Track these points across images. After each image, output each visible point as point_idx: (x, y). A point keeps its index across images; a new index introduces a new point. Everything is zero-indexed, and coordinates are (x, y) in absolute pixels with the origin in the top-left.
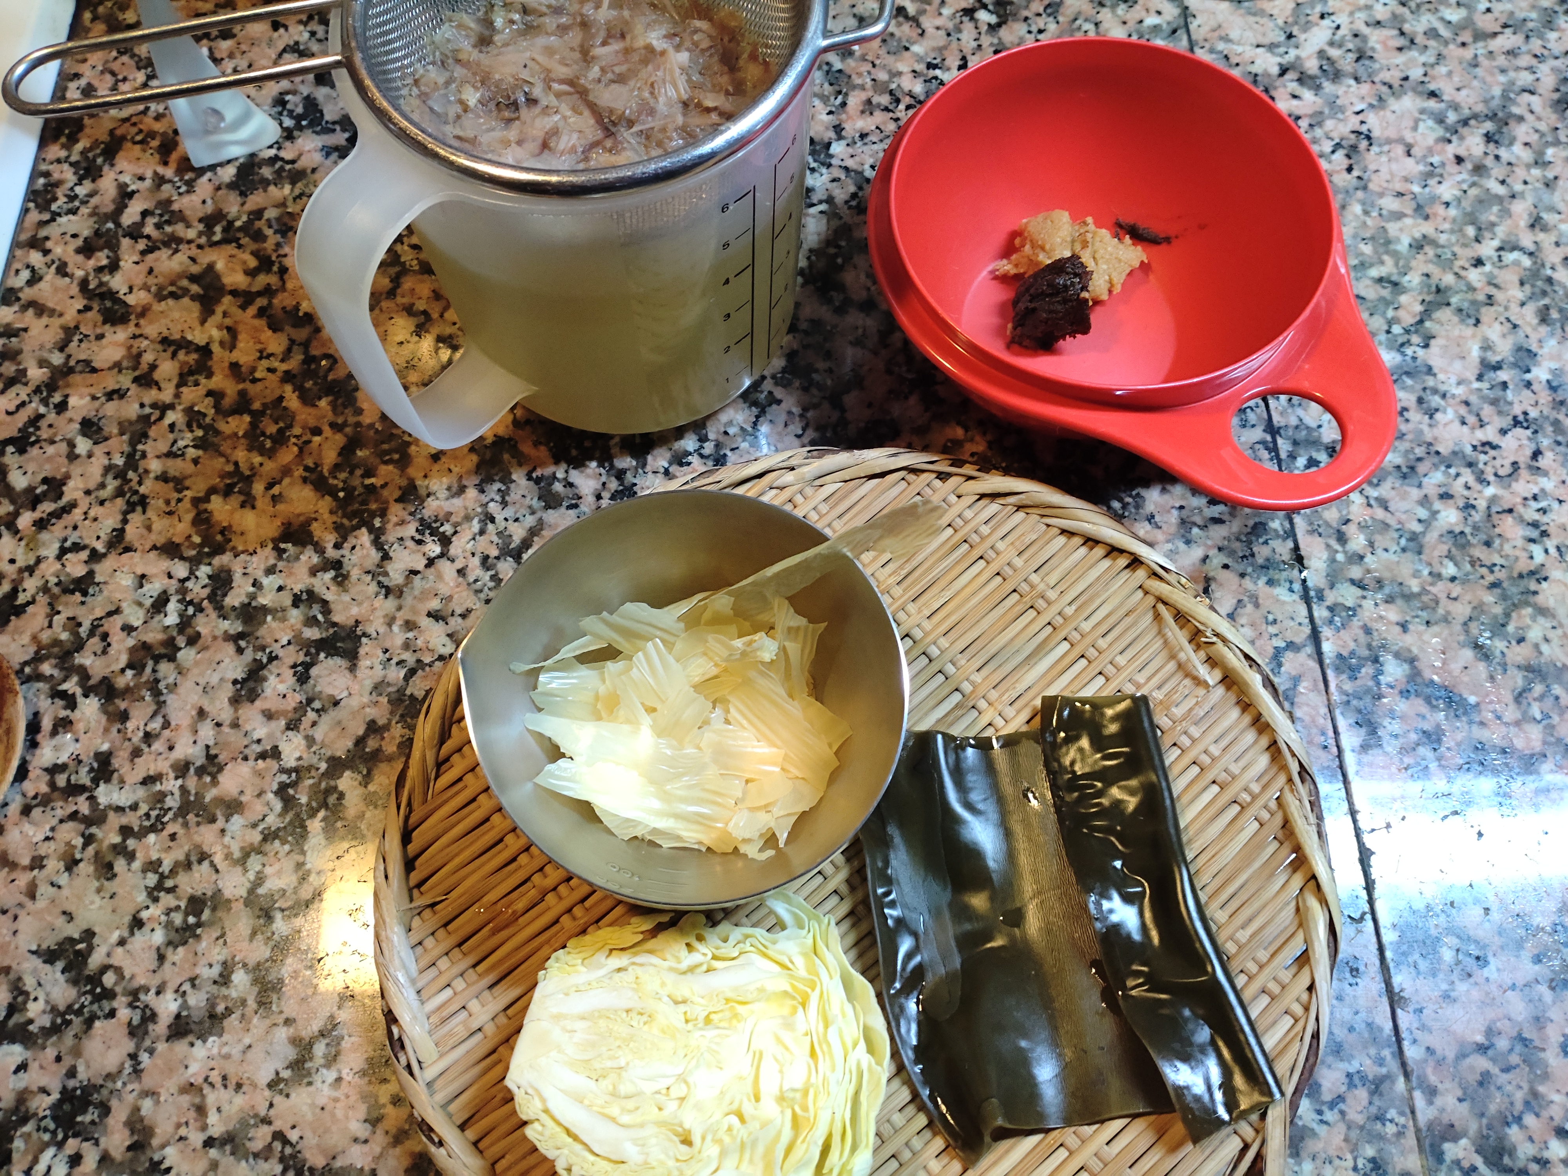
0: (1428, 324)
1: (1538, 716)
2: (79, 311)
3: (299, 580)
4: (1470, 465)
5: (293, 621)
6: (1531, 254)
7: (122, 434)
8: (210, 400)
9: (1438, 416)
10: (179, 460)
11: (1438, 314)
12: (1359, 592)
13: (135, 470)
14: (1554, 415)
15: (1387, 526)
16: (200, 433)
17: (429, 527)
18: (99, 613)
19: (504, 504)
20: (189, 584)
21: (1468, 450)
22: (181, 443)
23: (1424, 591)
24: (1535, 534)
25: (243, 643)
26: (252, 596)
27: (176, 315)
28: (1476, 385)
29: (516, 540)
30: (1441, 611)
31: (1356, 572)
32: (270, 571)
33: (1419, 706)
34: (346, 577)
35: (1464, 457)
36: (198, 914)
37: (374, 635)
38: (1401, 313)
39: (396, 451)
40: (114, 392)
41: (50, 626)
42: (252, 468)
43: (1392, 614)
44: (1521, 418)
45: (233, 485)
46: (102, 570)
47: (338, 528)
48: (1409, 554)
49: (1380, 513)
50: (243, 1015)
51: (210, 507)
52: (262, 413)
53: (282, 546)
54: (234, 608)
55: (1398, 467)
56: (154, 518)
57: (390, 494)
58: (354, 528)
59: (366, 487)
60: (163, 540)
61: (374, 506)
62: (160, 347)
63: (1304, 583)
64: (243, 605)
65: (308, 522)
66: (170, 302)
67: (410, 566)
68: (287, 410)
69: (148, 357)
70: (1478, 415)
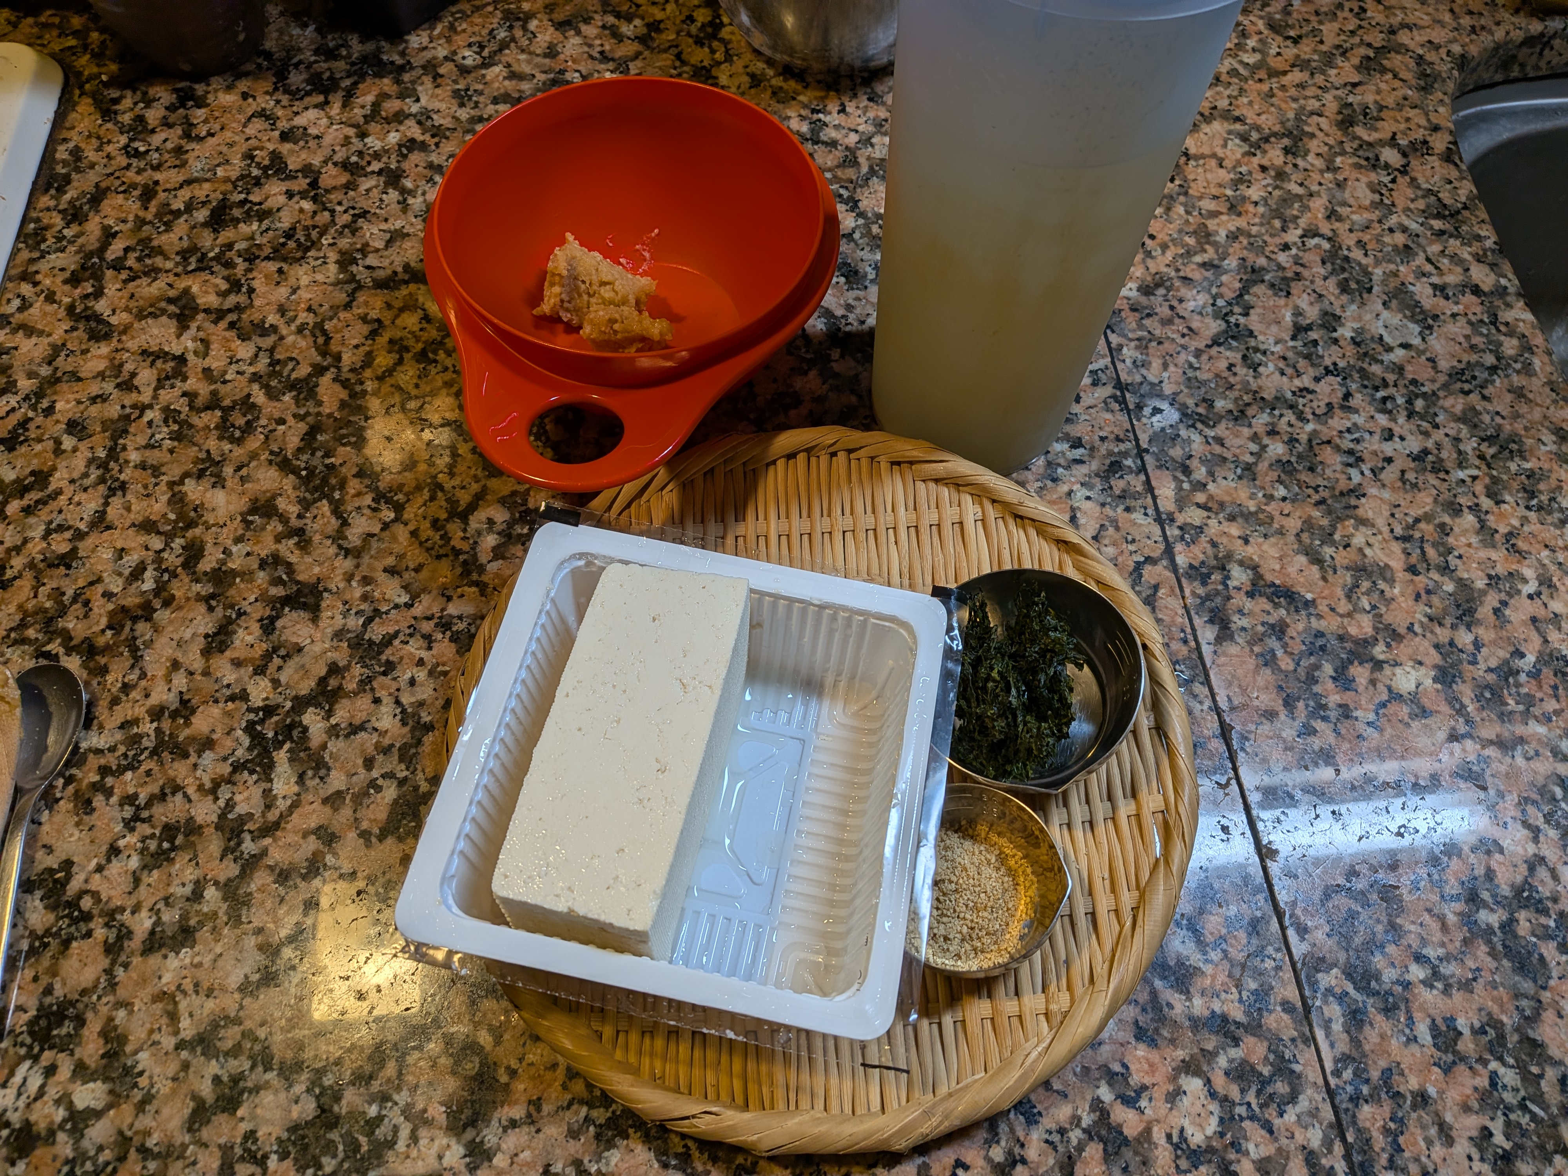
0: (1246, 297)
1: (1368, 608)
2: (66, 331)
3: (266, 546)
4: (1291, 407)
5: (259, 581)
6: (1329, 239)
7: (104, 431)
8: (184, 400)
9: (1261, 369)
10: (156, 451)
11: (1255, 289)
12: (1205, 514)
13: (117, 461)
14: (1360, 363)
15: (1225, 459)
16: (176, 427)
17: (384, 496)
18: (81, 583)
19: (452, 474)
20: (165, 555)
21: (1289, 395)
22: (158, 437)
23: (1260, 510)
24: (1351, 460)
25: (213, 603)
26: (223, 563)
27: (155, 331)
28: (1291, 344)
29: (463, 504)
30: (1276, 526)
31: (1201, 498)
32: (238, 540)
33: (1263, 603)
34: (309, 542)
35: (1286, 401)
36: (172, 841)
37: (335, 589)
38: (1223, 290)
40: (97, 396)
41: (35, 596)
42: (222, 455)
43: (1234, 530)
44: (1332, 368)
45: (205, 470)
46: (84, 547)
47: (301, 501)
48: (1245, 481)
49: (1218, 449)
50: (214, 927)
51: (184, 489)
52: (232, 408)
53: (250, 518)
54: (206, 574)
55: (1230, 411)
56: (133, 500)
57: (348, 471)
58: (315, 501)
59: (326, 466)
60: (141, 519)
61: (333, 481)
62: (140, 358)
63: (1157, 509)
64: (214, 570)
65: (274, 497)
66: (150, 321)
67: (367, 530)
68: (254, 406)
69: (129, 367)
70: (1295, 367)
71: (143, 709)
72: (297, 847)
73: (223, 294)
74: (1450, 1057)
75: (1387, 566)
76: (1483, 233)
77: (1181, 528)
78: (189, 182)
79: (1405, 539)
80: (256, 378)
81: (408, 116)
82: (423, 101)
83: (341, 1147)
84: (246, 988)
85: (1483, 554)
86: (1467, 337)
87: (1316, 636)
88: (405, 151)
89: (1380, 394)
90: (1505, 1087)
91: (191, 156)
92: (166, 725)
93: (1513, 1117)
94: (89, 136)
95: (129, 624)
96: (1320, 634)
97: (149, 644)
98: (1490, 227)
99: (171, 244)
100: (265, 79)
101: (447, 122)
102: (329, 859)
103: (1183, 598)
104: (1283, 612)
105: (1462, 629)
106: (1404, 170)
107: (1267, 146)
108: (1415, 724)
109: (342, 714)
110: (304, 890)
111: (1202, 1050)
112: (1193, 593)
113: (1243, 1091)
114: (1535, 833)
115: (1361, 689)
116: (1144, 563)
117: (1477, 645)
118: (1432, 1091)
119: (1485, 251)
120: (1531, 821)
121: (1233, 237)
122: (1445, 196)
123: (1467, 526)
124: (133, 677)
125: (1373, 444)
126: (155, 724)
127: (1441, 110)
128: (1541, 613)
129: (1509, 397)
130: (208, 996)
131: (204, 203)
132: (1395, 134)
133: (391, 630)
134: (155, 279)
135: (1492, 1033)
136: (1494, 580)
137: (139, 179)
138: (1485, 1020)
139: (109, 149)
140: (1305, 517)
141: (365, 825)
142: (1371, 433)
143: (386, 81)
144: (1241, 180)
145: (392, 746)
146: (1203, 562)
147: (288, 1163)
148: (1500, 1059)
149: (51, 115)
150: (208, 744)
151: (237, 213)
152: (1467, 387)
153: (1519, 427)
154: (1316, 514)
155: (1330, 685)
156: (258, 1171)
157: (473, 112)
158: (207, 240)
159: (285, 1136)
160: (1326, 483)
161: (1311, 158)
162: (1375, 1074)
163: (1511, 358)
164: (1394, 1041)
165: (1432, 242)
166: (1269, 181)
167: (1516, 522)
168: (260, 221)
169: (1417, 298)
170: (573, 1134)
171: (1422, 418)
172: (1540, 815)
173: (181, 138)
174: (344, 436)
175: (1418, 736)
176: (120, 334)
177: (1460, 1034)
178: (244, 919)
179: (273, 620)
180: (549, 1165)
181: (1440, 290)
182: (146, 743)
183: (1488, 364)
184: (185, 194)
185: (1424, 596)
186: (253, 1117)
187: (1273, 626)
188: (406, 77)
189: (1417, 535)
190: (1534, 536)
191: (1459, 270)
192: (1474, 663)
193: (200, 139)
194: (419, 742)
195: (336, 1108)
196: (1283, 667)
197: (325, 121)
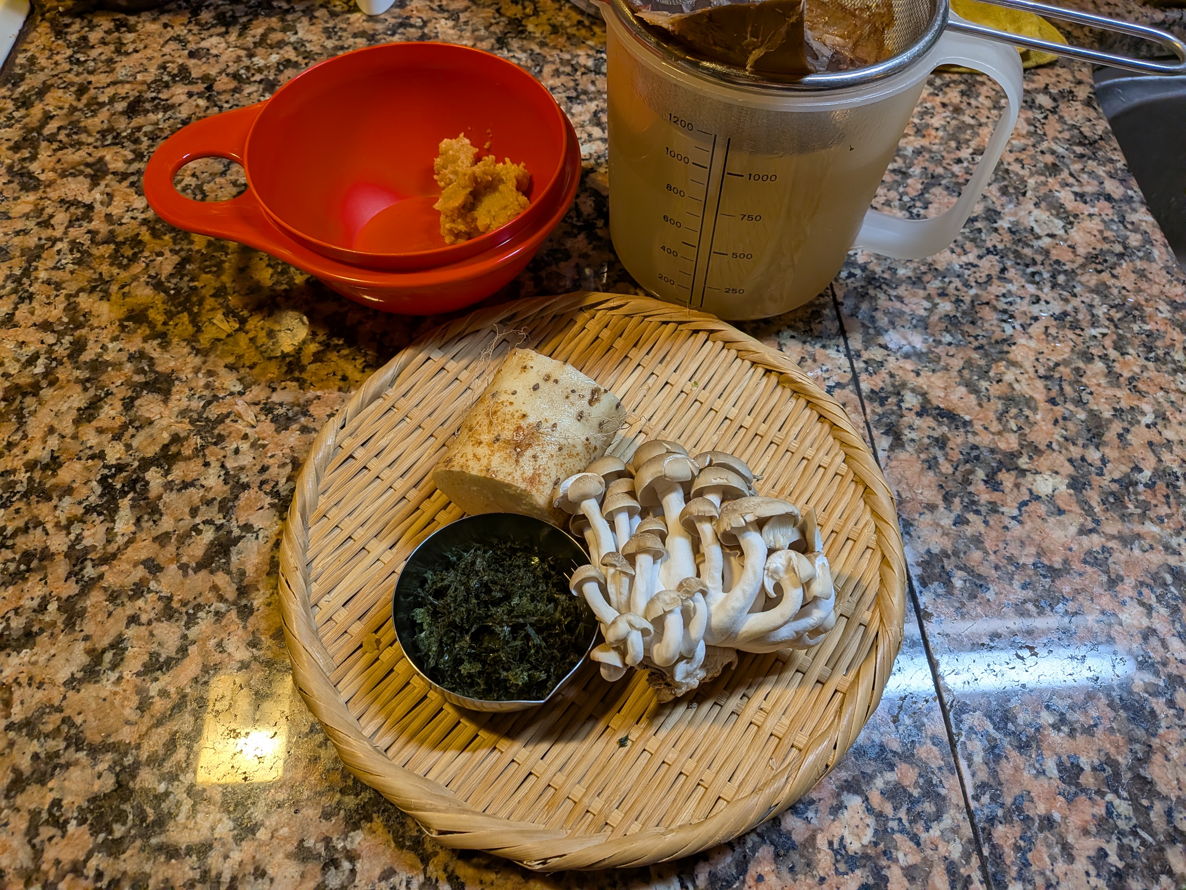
0: (926, 195)
1: (1015, 428)
2: (4, 183)
3: (135, 344)
4: (959, 276)
5: (126, 370)
7: (22, 256)
8: (88, 236)
10: (60, 272)
11: (933, 190)
12: (886, 352)
13: (29, 277)
14: (1014, 247)
15: (903, 313)
16: (78, 255)
17: (233, 312)
20: (56, 348)
21: (957, 267)
22: (63, 262)
23: (930, 351)
24: (1005, 317)
25: (88, 385)
26: (100, 355)
27: (73, 186)
30: (942, 363)
32: (114, 339)
33: (929, 422)
34: (169, 342)
35: (955, 271)
36: (28, 565)
37: (184, 379)
38: (909, 189)
39: (215, 266)
40: (21, 231)
42: (112, 276)
43: (909, 365)
44: (992, 249)
45: (97, 286)
47: (167, 312)
48: (919, 329)
50: (52, 634)
51: (78, 300)
52: (124, 243)
53: (126, 323)
54: (85, 363)
55: (910, 278)
56: (37, 307)
57: (207, 292)
58: (178, 313)
59: (191, 288)
60: (41, 320)
61: (194, 299)
62: (58, 205)
63: (847, 347)
64: (92, 361)
65: (147, 309)
66: (70, 179)
67: (215, 336)
68: (141, 242)
69: (49, 211)
70: (962, 247)
71: (21, 462)
72: (128, 574)
73: (129, 162)
74: (1073, 789)
75: (1031, 398)
76: (1115, 158)
77: (865, 362)
78: (114, 83)
79: (1046, 378)
80: (145, 222)
81: (287, 44)
82: (300, 34)
83: (131, 817)
84: (72, 683)
85: (1110, 392)
86: (1101, 232)
87: (972, 449)
88: (281, 67)
89: (1030, 270)
90: (1119, 815)
91: (118, 66)
92: (37, 475)
93: (1125, 841)
94: (44, 49)
95: (19, 398)
96: (975, 447)
97: (33, 413)
98: (1121, 154)
99: (94, 125)
100: (182, 15)
101: (316, 49)
102: (153, 585)
103: (865, 414)
104: (945, 429)
105: (1092, 449)
106: (1054, 111)
107: (947, 90)
108: (1052, 520)
109: (177, 473)
110: (130, 609)
111: (862, 773)
112: (873, 412)
113: (895, 809)
114: (1149, 609)
115: (1007, 490)
116: (834, 387)
117: (1104, 461)
118: (1057, 816)
119: (1116, 170)
120: (1145, 601)
121: (918, 152)
122: (1086, 130)
123: (1098, 371)
124: (17, 437)
125: (1022, 306)
126: (28, 474)
127: (1084, 70)
128: (1156, 439)
129: (1133, 276)
130: (38, 688)
131: (124, 98)
132: (1047, 85)
133: (225, 411)
134: (79, 149)
135: (1109, 769)
136: (1118, 412)
137: (77, 80)
138: (1103, 759)
139: (57, 58)
140: (966, 358)
141: (184, 559)
142: (1022, 298)
143: (274, 19)
144: (926, 112)
145: (215, 499)
146: (882, 389)
147: (85, 827)
148: (1116, 792)
149: (16, 33)
150: (69, 490)
151: (148, 106)
152: (1099, 267)
153: (1141, 299)
154: (975, 356)
155: (982, 486)
156: (59, 833)
157: (337, 43)
158: (122, 124)
159: (85, 805)
160: (984, 333)
161: (981, 99)
162: (1008, 800)
163: (1135, 248)
164: (1025, 773)
165: (1074, 162)
166: (948, 114)
167: (1137, 370)
168: (165, 112)
169: (1062, 201)
170: (326, 816)
171: (1063, 289)
172: (1153, 596)
173: (113, 52)
174: (207, 267)
175: (1052, 529)
176: (45, 187)
177: (1082, 770)
178: (77, 628)
179: (132, 399)
180: (303, 840)
181: (1080, 196)
182: (19, 488)
183: (1117, 251)
184: (111, 91)
185: (1061, 421)
186: (62, 789)
187: (937, 440)
188: (289, 17)
189: (1057, 375)
190: (1152, 380)
191: (1095, 183)
192: (1101, 474)
193: (127, 54)
194: (237, 497)
195: (131, 784)
196: (944, 470)
197: (223, 45)
